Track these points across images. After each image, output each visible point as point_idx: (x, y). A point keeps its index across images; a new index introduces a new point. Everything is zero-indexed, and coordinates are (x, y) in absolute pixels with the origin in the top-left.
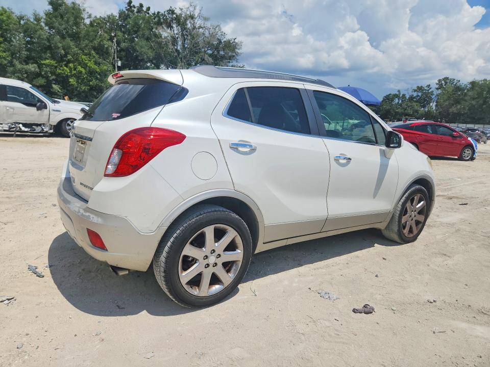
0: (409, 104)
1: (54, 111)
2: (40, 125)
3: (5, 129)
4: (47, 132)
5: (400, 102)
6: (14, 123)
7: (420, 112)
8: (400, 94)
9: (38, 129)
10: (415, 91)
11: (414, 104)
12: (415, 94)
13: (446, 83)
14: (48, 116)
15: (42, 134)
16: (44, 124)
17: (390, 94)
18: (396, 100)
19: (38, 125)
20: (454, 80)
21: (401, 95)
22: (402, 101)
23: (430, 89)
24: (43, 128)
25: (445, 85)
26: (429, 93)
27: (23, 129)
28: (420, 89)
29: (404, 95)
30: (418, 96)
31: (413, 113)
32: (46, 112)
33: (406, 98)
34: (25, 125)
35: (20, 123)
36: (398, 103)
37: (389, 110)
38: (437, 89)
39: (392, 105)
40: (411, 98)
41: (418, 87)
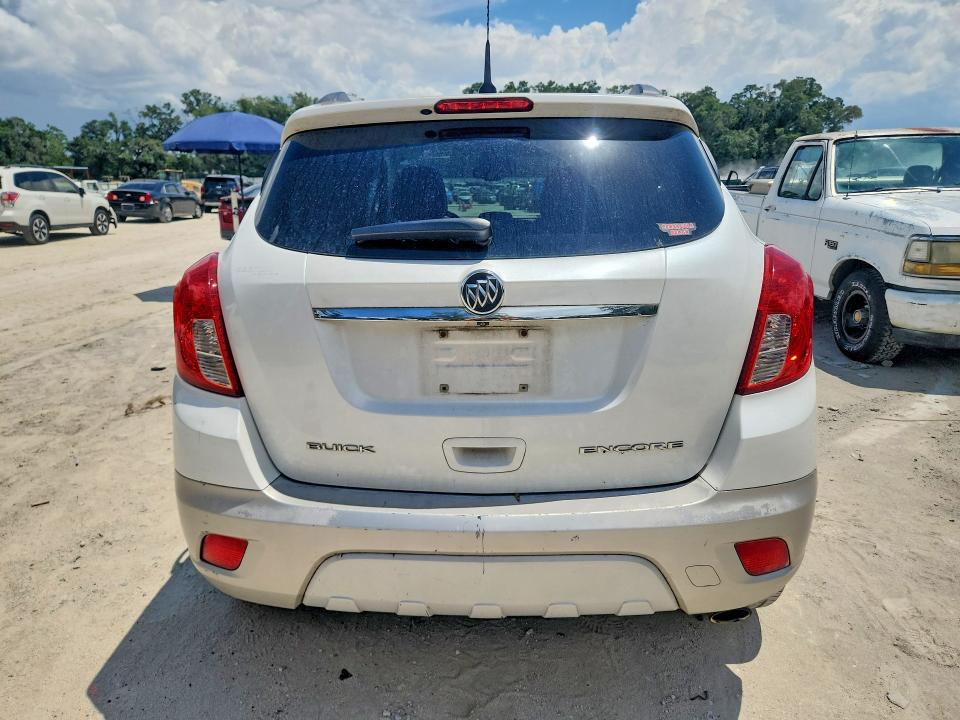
0: (142, 142)
5: (121, 138)
7: (167, 158)
8: (115, 120)
10: (145, 115)
11: (152, 142)
12: (147, 122)
13: (198, 101)
17: (94, 122)
18: (112, 136)
20: (210, 95)
21: (119, 125)
22: (125, 136)
23: (172, 112)
25: (197, 105)
26: (172, 120)
28: (152, 111)
29: (124, 124)
30: (154, 126)
31: (156, 160)
33: (130, 129)
36: (118, 140)
37: (104, 155)
38: (185, 112)
39: (107, 144)
40: (142, 131)
41: (148, 108)
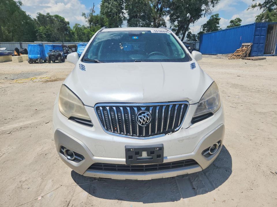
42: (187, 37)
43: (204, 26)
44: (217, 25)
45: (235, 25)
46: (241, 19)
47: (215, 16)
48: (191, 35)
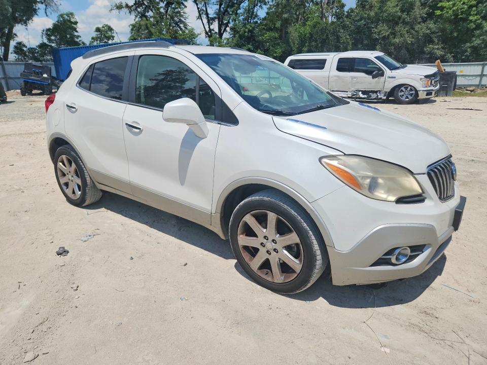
1: (390, 77)
2: (376, 92)
3: (349, 96)
4: (381, 98)
6: (356, 91)
9: (374, 96)
14: (383, 84)
15: (375, 101)
16: (380, 91)
19: (373, 92)
24: (379, 94)
27: (361, 96)
32: (382, 79)
34: (364, 92)
35: (360, 91)
42: (15, 52)
43: (49, 33)
44: (76, 34)
45: (105, 36)
46: (112, 27)
47: (67, 15)
48: (25, 49)
